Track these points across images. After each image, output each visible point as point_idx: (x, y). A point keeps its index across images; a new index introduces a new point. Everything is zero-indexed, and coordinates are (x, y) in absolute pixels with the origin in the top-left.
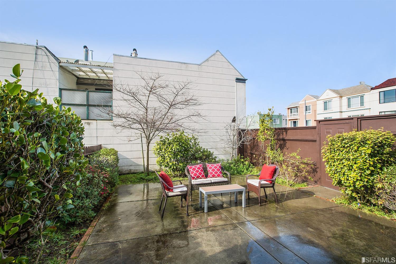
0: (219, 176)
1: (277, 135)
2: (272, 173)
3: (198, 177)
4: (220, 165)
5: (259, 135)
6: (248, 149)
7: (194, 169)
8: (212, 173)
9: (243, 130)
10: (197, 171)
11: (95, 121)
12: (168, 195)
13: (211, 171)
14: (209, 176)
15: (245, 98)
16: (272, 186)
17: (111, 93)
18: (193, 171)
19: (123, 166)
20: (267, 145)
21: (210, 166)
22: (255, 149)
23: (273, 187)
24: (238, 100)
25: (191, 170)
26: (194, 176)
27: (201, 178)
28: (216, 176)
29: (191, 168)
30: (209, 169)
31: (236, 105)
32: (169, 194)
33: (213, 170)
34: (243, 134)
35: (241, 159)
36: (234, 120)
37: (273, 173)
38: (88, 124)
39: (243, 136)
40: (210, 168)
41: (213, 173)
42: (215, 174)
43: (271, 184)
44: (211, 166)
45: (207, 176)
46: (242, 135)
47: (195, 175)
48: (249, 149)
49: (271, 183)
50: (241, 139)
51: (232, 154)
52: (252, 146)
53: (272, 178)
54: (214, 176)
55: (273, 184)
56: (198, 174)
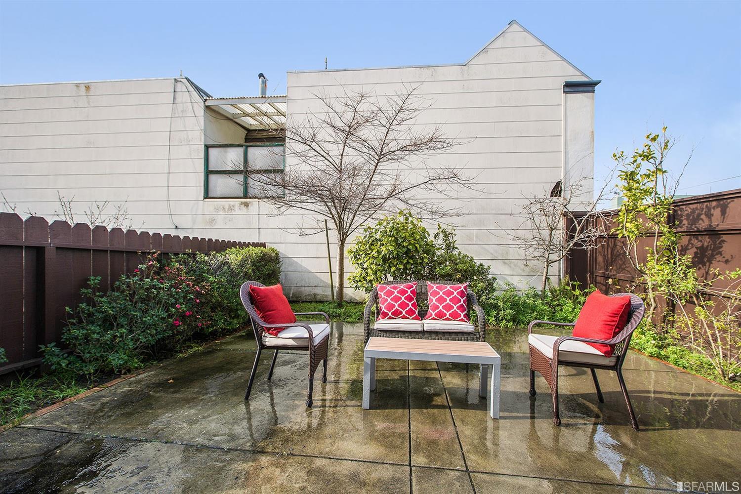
0: (455, 316)
1: (687, 219)
2: (613, 321)
3: (397, 314)
4: (462, 288)
5: (622, 222)
6: (597, 266)
7: (389, 293)
8: (438, 307)
9: (578, 215)
10: (396, 299)
11: (257, 200)
12: (264, 343)
13: (434, 301)
14: (428, 314)
15: (593, 132)
16: (612, 364)
17: (283, 146)
18: (385, 297)
19: (302, 286)
20: (647, 248)
21: (435, 288)
22: (618, 266)
23: (617, 367)
24: (568, 138)
25: (382, 294)
26: (386, 311)
27: (404, 317)
28: (448, 316)
29: (382, 289)
30: (432, 297)
31: (563, 154)
32: (267, 339)
33: (441, 300)
34: (579, 223)
35: (575, 291)
36: (557, 190)
37: (617, 319)
38: (245, 205)
39: (578, 228)
40: (435, 293)
41: (441, 307)
42: (445, 312)
43: (606, 356)
44: (438, 290)
45: (422, 315)
46: (577, 225)
47: (390, 307)
48: (599, 266)
49: (608, 354)
50: (572, 237)
51: (545, 273)
52: (609, 256)
53: (614, 337)
54: (440, 316)
55: (618, 357)
56: (397, 307)
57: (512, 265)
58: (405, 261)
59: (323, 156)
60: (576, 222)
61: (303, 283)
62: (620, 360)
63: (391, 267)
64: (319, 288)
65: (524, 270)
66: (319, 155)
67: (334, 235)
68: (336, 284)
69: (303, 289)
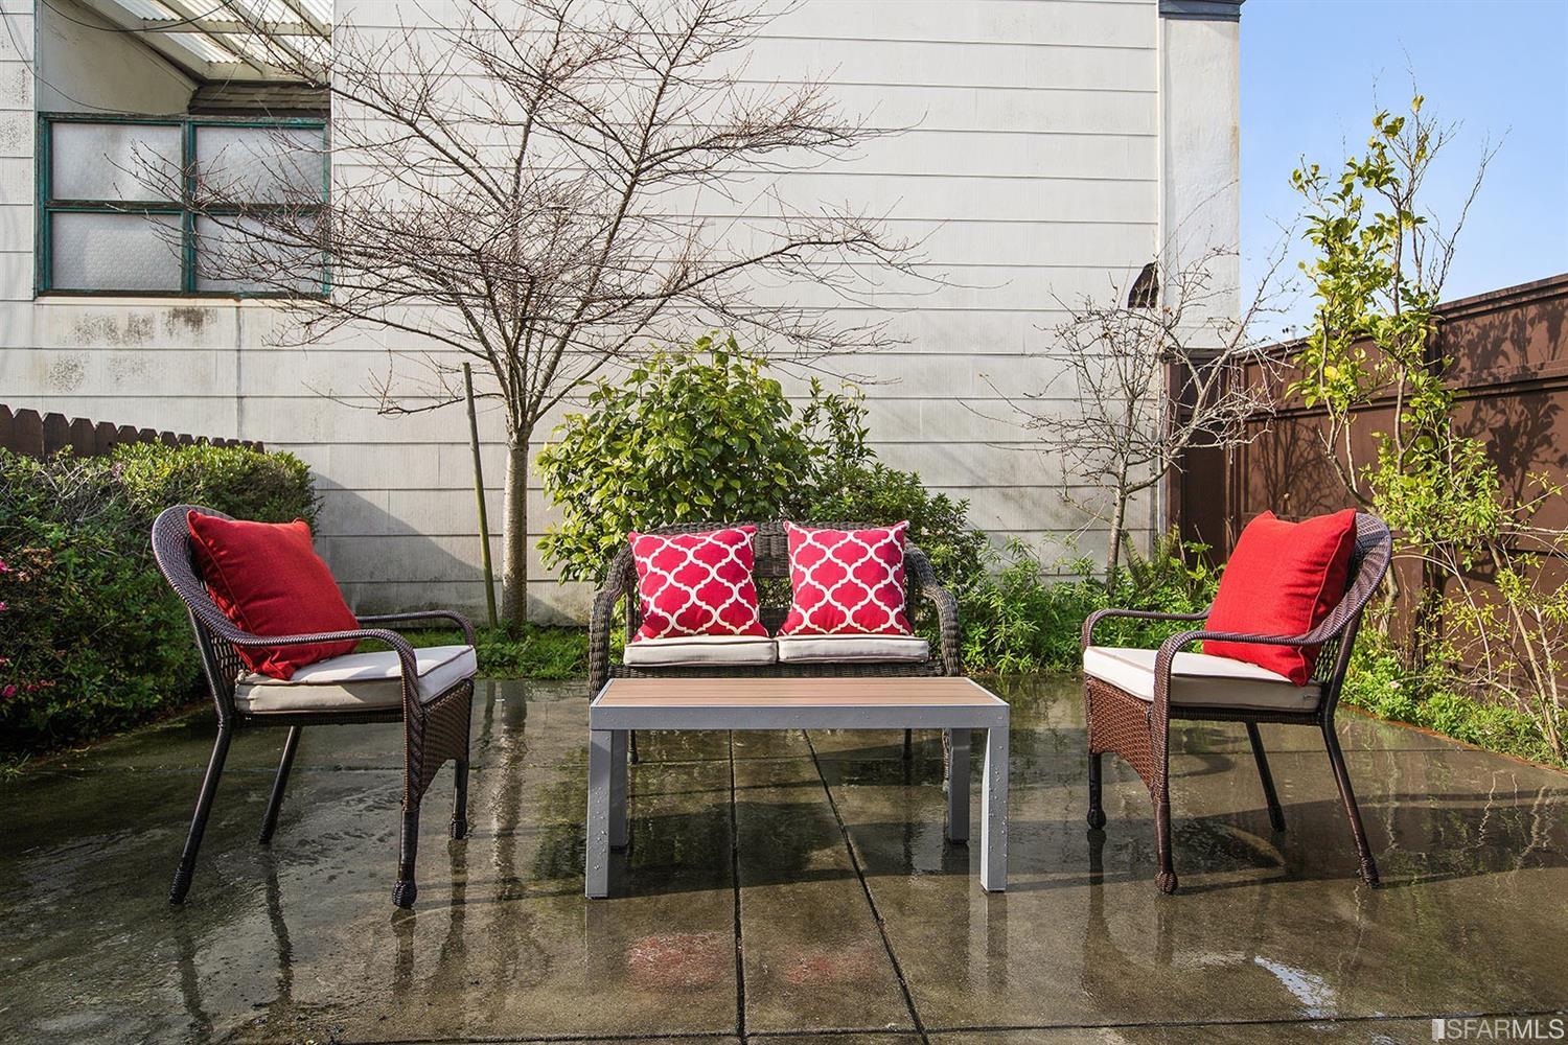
0: (870, 619)
1: (1470, 356)
2: (1316, 584)
3: (694, 620)
4: (892, 536)
5: (1315, 365)
6: (1250, 501)
7: (669, 560)
8: (819, 596)
9: (1201, 357)
10: (692, 575)
11: (231, 302)
12: (243, 706)
13: (808, 578)
14: (791, 620)
15: (1235, 129)
16: (1310, 705)
17: (320, 127)
18: (657, 570)
19: (389, 582)
20: (1377, 434)
21: (809, 539)
22: (1303, 495)
23: (1320, 715)
24: (1173, 143)
25: (648, 562)
26: (660, 612)
27: (717, 630)
28: (849, 620)
29: (647, 548)
30: (801, 568)
31: (1159, 187)
32: (254, 692)
33: (829, 574)
34: (1204, 377)
35: (1193, 569)
36: (1145, 290)
37: (1321, 577)
38: (188, 320)
39: (1202, 392)
40: (810, 556)
41: (828, 595)
42: (841, 607)
43: (1293, 684)
44: (818, 545)
45: (773, 623)
46: (1198, 383)
47: (673, 599)
48: (1254, 499)
49: (1299, 678)
50: (1185, 418)
51: (1116, 521)
52: (1281, 470)
53: (1313, 628)
54: (827, 620)
55: (1325, 687)
56: (693, 598)
57: (1028, 504)
58: (719, 485)
59: (456, 161)
60: (1195, 375)
61: (393, 572)
62: (1330, 694)
63: (674, 504)
64: (446, 585)
65: (1057, 516)
66: (444, 157)
67: (496, 417)
68: (503, 568)
69: (393, 590)
